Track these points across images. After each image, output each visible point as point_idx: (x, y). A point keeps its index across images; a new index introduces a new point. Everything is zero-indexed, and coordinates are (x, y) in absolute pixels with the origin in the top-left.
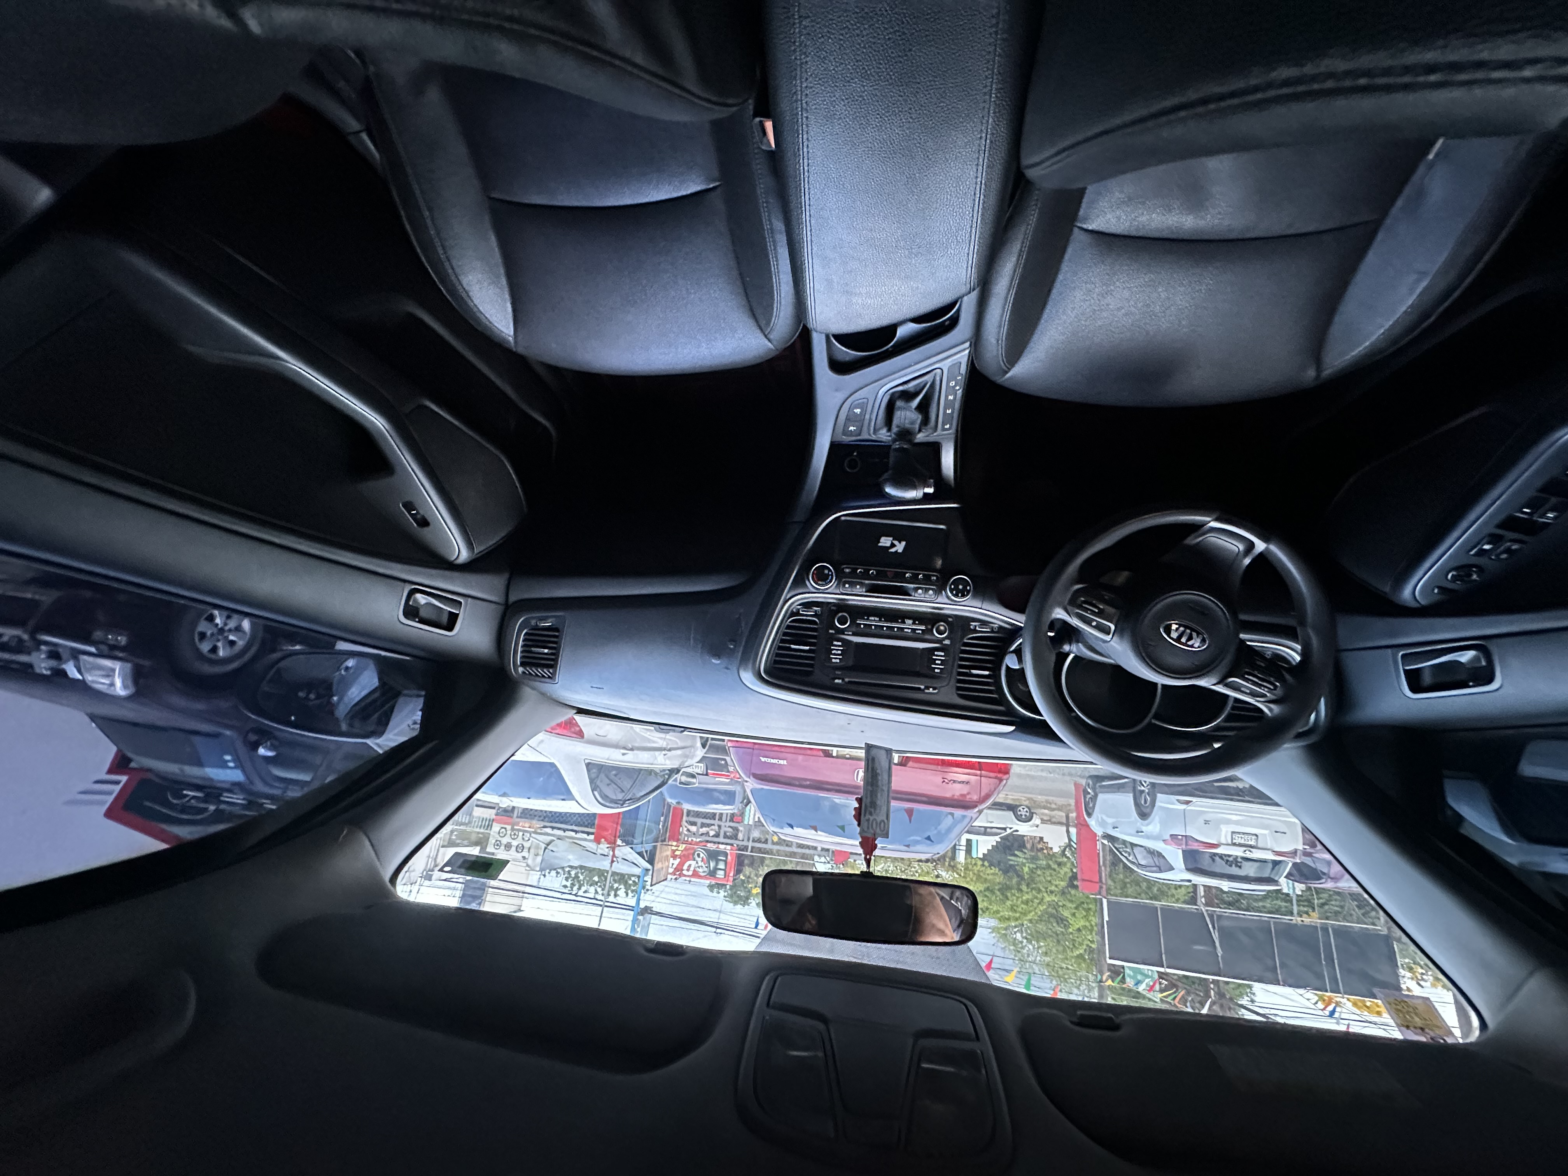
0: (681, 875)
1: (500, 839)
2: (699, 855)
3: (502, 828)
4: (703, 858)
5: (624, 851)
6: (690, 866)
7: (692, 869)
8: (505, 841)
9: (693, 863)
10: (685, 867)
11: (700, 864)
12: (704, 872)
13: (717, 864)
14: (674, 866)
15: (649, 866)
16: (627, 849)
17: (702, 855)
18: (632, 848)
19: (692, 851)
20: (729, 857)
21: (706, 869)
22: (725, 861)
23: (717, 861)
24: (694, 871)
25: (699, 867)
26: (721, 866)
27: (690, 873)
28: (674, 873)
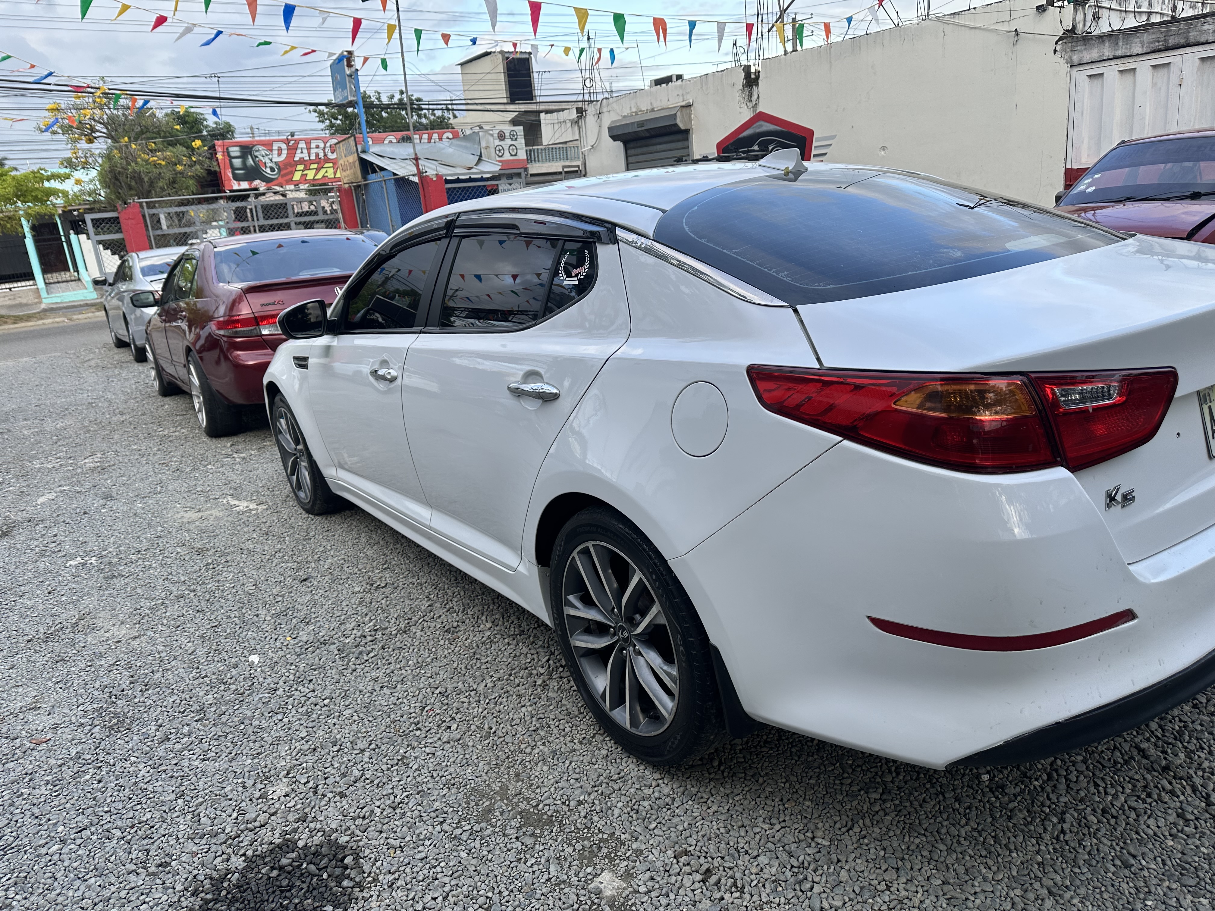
0: (287, 142)
1: (513, 143)
2: (272, 169)
3: (515, 155)
4: (266, 167)
5: (406, 170)
6: (280, 154)
7: (275, 152)
8: (508, 142)
9: (276, 159)
10: (285, 152)
11: (266, 160)
12: (258, 151)
13: (244, 163)
14: (299, 151)
15: (363, 156)
16: (401, 173)
17: (268, 170)
18: (395, 174)
19: (282, 173)
20: (230, 175)
21: (256, 154)
22: (233, 169)
23: (245, 166)
24: (272, 150)
25: (267, 155)
26: (237, 162)
27: (275, 147)
28: (297, 142)
